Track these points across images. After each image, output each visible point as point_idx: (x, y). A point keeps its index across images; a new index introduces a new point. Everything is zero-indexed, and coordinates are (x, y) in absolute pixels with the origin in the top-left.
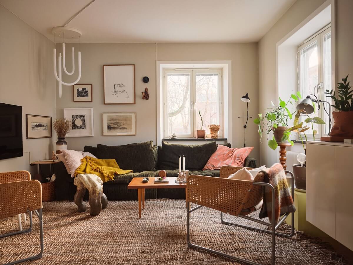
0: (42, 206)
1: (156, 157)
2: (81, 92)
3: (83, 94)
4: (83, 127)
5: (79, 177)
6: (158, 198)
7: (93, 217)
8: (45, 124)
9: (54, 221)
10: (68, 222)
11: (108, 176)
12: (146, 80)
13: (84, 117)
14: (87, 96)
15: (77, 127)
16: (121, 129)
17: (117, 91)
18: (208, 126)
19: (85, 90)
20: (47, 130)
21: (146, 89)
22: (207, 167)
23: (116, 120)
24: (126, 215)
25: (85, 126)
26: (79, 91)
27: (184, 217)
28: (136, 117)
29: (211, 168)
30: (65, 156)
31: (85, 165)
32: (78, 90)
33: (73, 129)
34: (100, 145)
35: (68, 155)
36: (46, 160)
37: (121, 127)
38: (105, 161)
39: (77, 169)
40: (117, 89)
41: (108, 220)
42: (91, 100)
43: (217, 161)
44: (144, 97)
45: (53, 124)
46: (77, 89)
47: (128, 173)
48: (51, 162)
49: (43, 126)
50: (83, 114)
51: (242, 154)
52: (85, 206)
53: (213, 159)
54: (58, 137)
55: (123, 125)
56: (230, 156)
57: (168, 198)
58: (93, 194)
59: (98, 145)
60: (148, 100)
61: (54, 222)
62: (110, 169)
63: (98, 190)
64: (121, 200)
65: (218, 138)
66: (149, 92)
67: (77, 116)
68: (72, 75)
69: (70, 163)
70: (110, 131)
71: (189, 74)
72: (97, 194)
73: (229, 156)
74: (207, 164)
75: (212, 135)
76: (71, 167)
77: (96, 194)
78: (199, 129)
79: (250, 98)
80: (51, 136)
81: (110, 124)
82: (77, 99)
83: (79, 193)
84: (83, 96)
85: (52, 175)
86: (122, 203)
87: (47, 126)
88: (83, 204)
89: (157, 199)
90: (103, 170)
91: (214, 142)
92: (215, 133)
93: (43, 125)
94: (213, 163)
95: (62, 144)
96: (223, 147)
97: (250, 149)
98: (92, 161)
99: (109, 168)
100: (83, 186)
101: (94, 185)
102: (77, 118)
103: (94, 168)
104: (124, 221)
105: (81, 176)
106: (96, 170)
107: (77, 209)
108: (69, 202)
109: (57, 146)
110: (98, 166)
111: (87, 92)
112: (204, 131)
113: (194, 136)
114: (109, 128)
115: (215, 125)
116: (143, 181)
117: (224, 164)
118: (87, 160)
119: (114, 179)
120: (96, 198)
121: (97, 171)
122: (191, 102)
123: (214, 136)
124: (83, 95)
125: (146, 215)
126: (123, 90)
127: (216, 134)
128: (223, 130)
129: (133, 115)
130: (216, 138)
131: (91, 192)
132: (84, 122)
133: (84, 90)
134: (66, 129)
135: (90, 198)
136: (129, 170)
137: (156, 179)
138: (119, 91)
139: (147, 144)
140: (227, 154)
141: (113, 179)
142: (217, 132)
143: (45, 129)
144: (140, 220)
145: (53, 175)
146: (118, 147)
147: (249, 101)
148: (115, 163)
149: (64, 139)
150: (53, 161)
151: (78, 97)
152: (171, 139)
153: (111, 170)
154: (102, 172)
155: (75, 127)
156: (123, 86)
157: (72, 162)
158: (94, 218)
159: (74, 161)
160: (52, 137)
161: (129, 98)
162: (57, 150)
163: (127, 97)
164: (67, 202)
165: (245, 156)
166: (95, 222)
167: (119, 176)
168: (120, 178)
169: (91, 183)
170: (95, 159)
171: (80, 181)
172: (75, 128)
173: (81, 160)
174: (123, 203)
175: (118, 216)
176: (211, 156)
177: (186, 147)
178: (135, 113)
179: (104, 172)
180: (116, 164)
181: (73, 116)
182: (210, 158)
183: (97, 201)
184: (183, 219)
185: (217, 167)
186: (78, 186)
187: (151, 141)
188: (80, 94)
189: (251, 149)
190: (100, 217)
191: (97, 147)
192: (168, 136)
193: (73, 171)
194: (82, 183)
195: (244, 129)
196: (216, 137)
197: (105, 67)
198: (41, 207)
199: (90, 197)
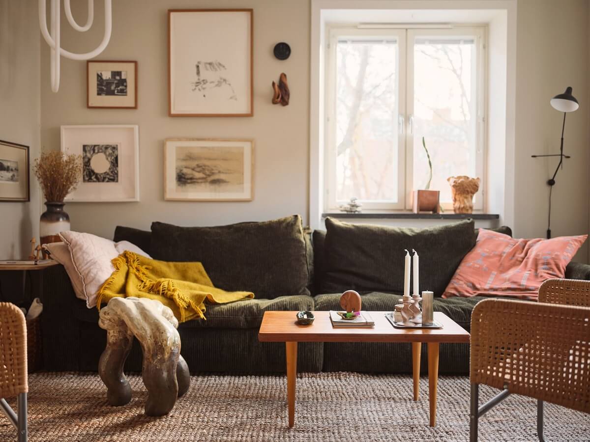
0: (27, 386)
1: (310, 260)
2: (108, 83)
3: (113, 88)
4: (112, 177)
5: (114, 305)
6: (324, 371)
7: (155, 420)
8: (12, 165)
9: (45, 430)
10: (85, 433)
11: (189, 308)
12: (282, 51)
13: (114, 148)
14: (123, 92)
15: (97, 178)
16: (214, 182)
17: (205, 82)
18: (449, 180)
19: (118, 78)
20: (16, 181)
21: (283, 76)
22: (456, 289)
23: (199, 158)
24: (248, 418)
25: (117, 174)
26: (102, 78)
27: (420, 428)
28: (253, 151)
29: (467, 292)
30: (68, 248)
31: (124, 275)
32: (99, 77)
33: (84, 180)
34: (158, 223)
35: (78, 247)
36: (13, 260)
37: (213, 178)
38: (175, 266)
39: (103, 284)
40: (205, 74)
41: (200, 431)
42: (133, 105)
43: (484, 273)
44: (278, 98)
45: (33, 164)
46: (98, 75)
47: (241, 300)
48: (29, 264)
49: (7, 169)
50: (111, 142)
51: (556, 255)
52: (128, 388)
53: (470, 267)
54: (46, 201)
55: (219, 172)
56: (520, 259)
57: (352, 372)
58: (155, 355)
59: (153, 223)
60: (287, 107)
61: (45, 433)
62: (191, 288)
63: (168, 343)
64: (221, 373)
65: (474, 213)
66: (290, 83)
67: (95, 146)
68: (86, 32)
69: (84, 268)
70: (184, 187)
71: (397, 38)
72: (166, 356)
73: (517, 260)
74: (453, 281)
75: (457, 205)
76: (85, 279)
77: (163, 353)
78: (423, 188)
79: (577, 99)
80: (27, 199)
81: (185, 171)
82: (96, 100)
83: (113, 352)
84: (112, 93)
85: (32, 301)
86: (225, 381)
87: (17, 170)
88: (123, 383)
89: (322, 374)
90: (174, 290)
91: (468, 221)
92: (466, 198)
93: (8, 167)
94: (471, 279)
95: (58, 220)
96: (495, 235)
97: (576, 240)
98: (142, 264)
99: (188, 286)
100: (126, 332)
101: (158, 329)
102: (96, 151)
103: (148, 284)
104: (246, 433)
105: (118, 303)
106: (154, 290)
107: (105, 396)
108: (79, 375)
109: (44, 224)
110: (159, 280)
111: (123, 82)
112: (436, 194)
113: (407, 208)
114: (182, 179)
115: (468, 178)
116: (296, 320)
117: (505, 280)
118: (127, 262)
119: (204, 314)
120: (164, 366)
121: (158, 293)
122: (400, 114)
123: (462, 206)
124: (114, 91)
125: (304, 417)
126: (221, 79)
127: (468, 201)
128: (485, 194)
129: (247, 147)
130: (469, 212)
131: (149, 350)
132: (115, 163)
133: (115, 78)
134: (68, 179)
135: (148, 366)
136: (243, 291)
137: (336, 316)
138: (209, 81)
139: (288, 224)
140: (509, 254)
141: (202, 316)
142: (472, 197)
143: (12, 179)
144: (292, 433)
145: (35, 300)
146: (209, 230)
147: (575, 106)
148: (200, 272)
149: (61, 206)
150: (33, 263)
151: (99, 94)
152: (345, 213)
153: (195, 289)
154: (172, 295)
155: (91, 176)
156: (221, 68)
157: (88, 264)
158: (157, 424)
159: (95, 263)
160: (29, 200)
161: (236, 99)
162: (42, 236)
163: (231, 98)
164: (74, 375)
165: (565, 260)
166: (164, 435)
167: (217, 308)
168: (221, 312)
169: (150, 324)
170: (148, 259)
171: (116, 318)
172: (90, 180)
173: (112, 261)
174: (230, 383)
175: (225, 420)
176: (463, 258)
177: (393, 234)
178: (251, 141)
179: (176, 294)
180: (204, 276)
181: (84, 147)
182: (463, 264)
183: (165, 374)
184: (416, 433)
185: (485, 290)
186: (111, 332)
187: (296, 216)
188: (105, 87)
189: (580, 241)
190: (174, 420)
191: (150, 230)
192: (338, 206)
193: (92, 290)
194: (122, 323)
195: (547, 188)
196: (467, 210)
197: (172, 15)
198: (24, 389)
199: (145, 362)
